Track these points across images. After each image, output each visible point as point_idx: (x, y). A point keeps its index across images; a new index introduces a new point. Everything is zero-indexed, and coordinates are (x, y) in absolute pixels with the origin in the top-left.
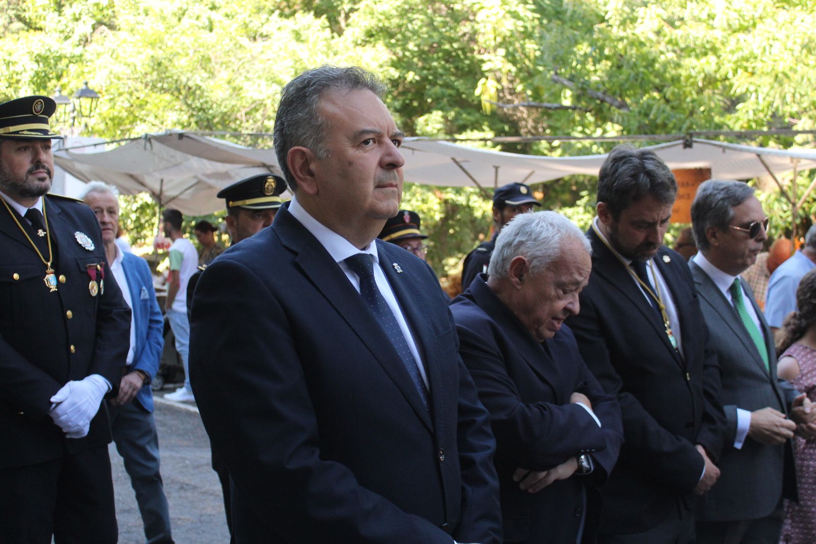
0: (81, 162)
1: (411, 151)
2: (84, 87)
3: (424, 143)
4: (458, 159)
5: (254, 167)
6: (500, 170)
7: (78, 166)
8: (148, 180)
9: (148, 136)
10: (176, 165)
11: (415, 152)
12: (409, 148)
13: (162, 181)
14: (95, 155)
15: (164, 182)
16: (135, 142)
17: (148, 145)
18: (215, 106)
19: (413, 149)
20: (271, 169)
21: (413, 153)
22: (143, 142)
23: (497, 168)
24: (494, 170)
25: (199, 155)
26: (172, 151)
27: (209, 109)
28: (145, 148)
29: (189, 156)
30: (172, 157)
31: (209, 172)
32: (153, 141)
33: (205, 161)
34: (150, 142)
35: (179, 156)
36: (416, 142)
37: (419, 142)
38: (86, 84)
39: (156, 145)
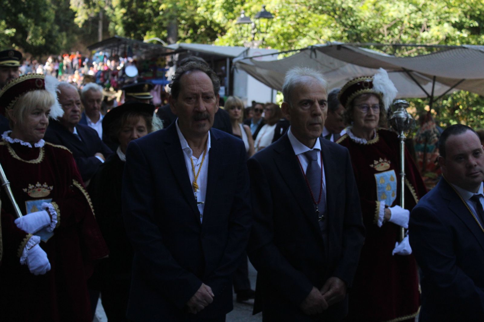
0: (261, 68)
2: (262, 10)
7: (259, 71)
9: (314, 47)
10: (334, 70)
14: (273, 62)
16: (303, 52)
17: (313, 55)
18: (362, 23)
20: (411, 73)
22: (309, 52)
25: (352, 62)
26: (331, 59)
27: (358, 26)
28: (311, 57)
29: (345, 63)
30: (331, 63)
32: (317, 51)
33: (357, 67)
34: (315, 52)
35: (336, 62)
38: (264, 7)
39: (319, 54)
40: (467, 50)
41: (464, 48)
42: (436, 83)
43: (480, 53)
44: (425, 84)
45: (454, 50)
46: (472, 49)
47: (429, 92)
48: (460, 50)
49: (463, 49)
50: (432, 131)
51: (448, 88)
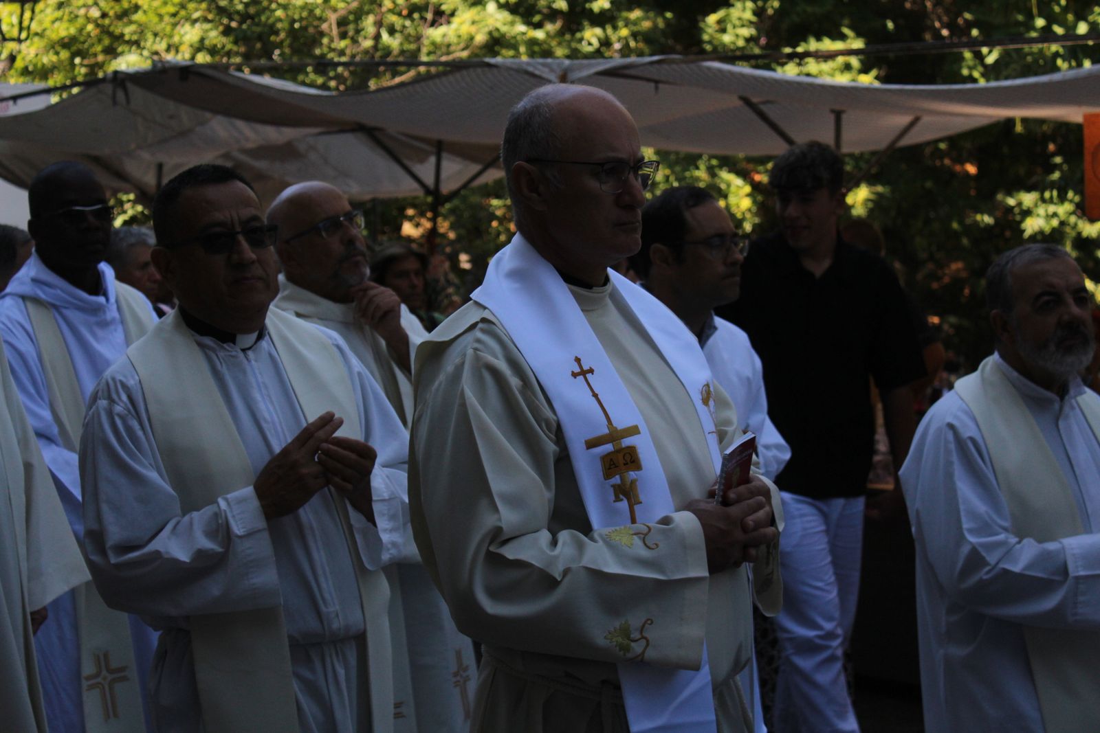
1: (652, 85)
3: (674, 66)
4: (755, 100)
5: (343, 131)
6: (844, 117)
8: (133, 168)
9: (121, 76)
10: (183, 134)
11: (661, 86)
12: (648, 80)
13: (160, 167)
14: (17, 118)
15: (166, 169)
16: (93, 90)
17: (120, 95)
19: (657, 82)
21: (657, 88)
22: (108, 88)
23: (838, 115)
24: (832, 117)
25: (228, 113)
26: (171, 105)
28: (115, 102)
29: (208, 115)
30: (171, 117)
31: (250, 145)
32: (129, 85)
33: (240, 124)
34: (125, 88)
35: (185, 114)
36: (657, 66)
37: (665, 66)
39: (137, 93)
40: (495, 70)
41: (489, 65)
42: (444, 155)
43: (526, 77)
44: (422, 161)
45: (464, 72)
46: (509, 69)
47: (429, 180)
48: (479, 70)
49: (486, 69)
50: (442, 279)
51: (475, 168)
